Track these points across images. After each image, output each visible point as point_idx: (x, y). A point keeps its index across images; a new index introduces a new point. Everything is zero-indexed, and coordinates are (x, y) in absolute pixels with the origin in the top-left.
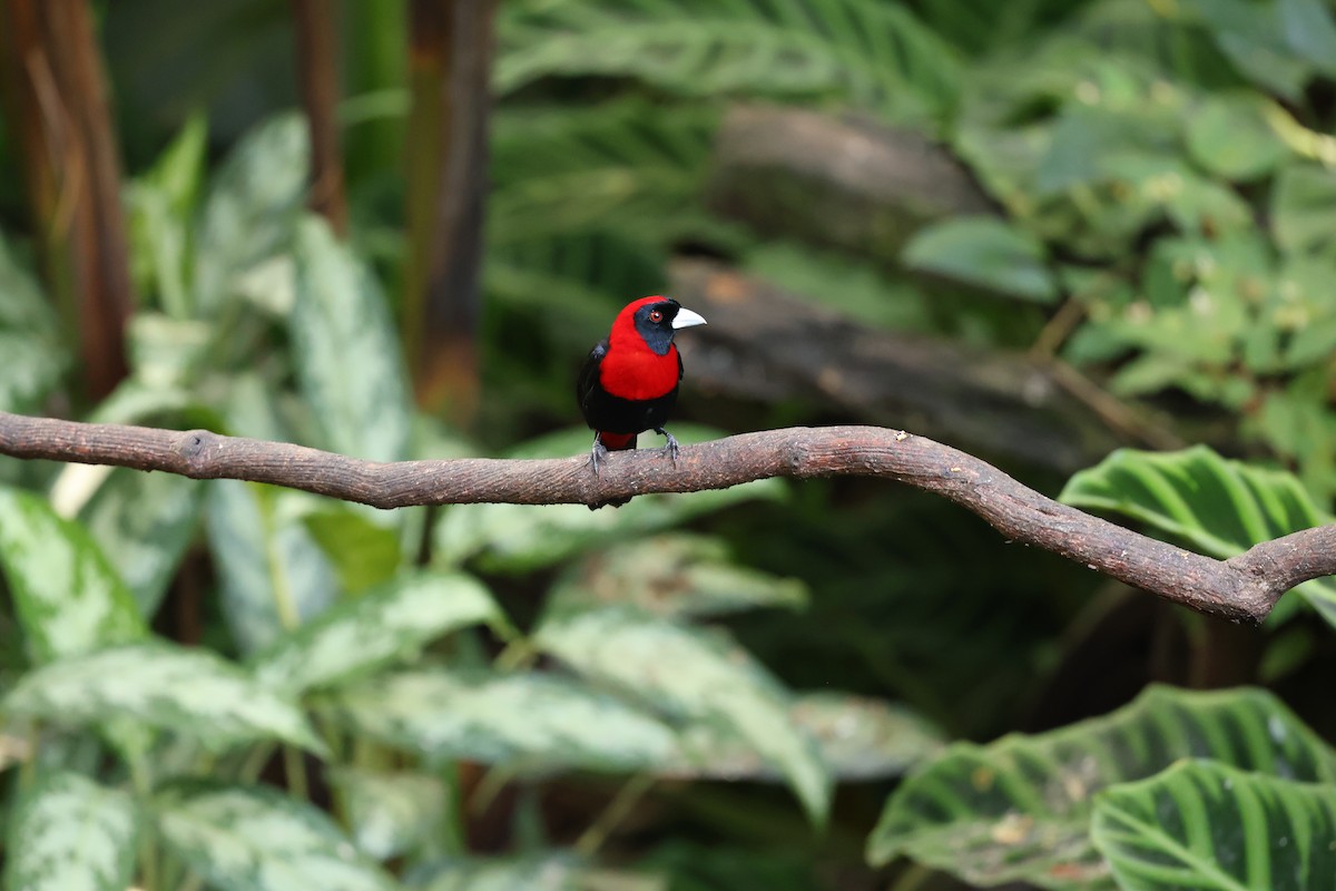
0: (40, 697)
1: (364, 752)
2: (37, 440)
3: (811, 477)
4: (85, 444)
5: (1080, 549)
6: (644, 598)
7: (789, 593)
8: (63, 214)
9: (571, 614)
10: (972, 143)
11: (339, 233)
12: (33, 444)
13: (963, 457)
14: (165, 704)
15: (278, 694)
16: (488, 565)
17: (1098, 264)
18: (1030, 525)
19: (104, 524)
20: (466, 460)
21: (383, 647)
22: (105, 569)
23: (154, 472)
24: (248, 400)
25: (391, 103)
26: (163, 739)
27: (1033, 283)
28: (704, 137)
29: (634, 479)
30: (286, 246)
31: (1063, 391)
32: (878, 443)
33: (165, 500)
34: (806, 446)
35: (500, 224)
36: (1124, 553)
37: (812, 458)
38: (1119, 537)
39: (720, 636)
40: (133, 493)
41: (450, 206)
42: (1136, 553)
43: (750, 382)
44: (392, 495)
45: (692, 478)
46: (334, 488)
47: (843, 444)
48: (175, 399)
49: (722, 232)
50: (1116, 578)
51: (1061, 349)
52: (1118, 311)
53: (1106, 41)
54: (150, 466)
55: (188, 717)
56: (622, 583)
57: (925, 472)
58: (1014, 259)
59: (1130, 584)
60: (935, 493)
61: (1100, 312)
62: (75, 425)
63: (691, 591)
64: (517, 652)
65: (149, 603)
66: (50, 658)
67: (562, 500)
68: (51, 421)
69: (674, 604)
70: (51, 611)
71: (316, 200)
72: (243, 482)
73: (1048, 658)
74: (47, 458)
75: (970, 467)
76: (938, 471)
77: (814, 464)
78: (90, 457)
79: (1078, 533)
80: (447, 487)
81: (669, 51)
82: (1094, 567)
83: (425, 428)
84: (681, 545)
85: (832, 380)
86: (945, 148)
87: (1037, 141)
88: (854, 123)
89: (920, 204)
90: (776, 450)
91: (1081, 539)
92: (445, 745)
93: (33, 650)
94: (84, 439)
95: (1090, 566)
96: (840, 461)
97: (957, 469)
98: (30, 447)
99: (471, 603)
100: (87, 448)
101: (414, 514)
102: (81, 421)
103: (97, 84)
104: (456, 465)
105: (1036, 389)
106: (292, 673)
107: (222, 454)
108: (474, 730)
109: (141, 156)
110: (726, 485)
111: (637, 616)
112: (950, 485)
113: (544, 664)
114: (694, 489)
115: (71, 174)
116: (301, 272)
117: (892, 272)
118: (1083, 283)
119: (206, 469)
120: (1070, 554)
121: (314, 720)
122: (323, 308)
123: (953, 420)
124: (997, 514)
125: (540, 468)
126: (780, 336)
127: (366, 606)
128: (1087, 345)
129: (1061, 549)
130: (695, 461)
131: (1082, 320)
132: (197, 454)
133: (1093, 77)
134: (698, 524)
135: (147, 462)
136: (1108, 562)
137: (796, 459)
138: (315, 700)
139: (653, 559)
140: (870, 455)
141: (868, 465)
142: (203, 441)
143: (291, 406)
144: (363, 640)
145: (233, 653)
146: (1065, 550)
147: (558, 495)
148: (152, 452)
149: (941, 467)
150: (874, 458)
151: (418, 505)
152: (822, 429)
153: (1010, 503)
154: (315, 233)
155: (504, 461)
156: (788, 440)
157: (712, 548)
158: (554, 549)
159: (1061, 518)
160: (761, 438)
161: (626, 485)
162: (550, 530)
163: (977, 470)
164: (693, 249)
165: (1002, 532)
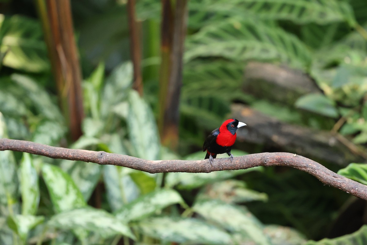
0: (57, 222)
1: (145, 239)
2: (58, 153)
3: (270, 166)
4: (71, 155)
5: (344, 187)
6: (223, 197)
7: (262, 197)
8: (66, 90)
9: (203, 202)
10: (315, 73)
11: (141, 95)
12: (57, 154)
13: (312, 161)
14: (91, 224)
15: (122, 222)
16: (180, 187)
17: (350, 107)
18: (330, 180)
19: (75, 175)
20: (175, 160)
21: (151, 210)
22: (75, 187)
23: (89, 162)
24: (115, 141)
25: (155, 61)
26: (91, 234)
27: (331, 112)
28: (241, 71)
29: (221, 166)
30: (126, 99)
31: (339, 142)
32: (288, 157)
33: (92, 169)
34: (268, 158)
35: (185, 95)
36: (357, 188)
37: (270, 161)
38: (355, 184)
39: (243, 208)
40: (84, 167)
41: (172, 89)
42: (360, 189)
43: (253, 138)
44: (154, 169)
45: (237, 166)
46: (138, 167)
47: (279, 157)
48: (95, 141)
49: (246, 97)
50: (354, 195)
51: (339, 130)
52: (355, 121)
53: (352, 46)
54: (88, 161)
55: (97, 228)
56: (217, 193)
57: (301, 165)
58: (326, 105)
59: (358, 197)
60: (304, 171)
61: (350, 121)
62: (68, 149)
63: (236, 196)
64: (188, 212)
65: (87, 196)
66: (60, 212)
67: (201, 172)
68: (62, 148)
69: (231, 199)
70: (60, 198)
71: (134, 86)
72: (114, 165)
73: (335, 216)
74: (60, 158)
75: (314, 164)
76: (305, 165)
77: (271, 162)
78: (72, 158)
79: (344, 183)
80: (169, 168)
81: (232, 49)
82: (348, 192)
83: (164, 150)
84: (233, 183)
85: (276, 138)
86: (307, 75)
87: (333, 73)
88: (282, 67)
89: (300, 90)
90: (260, 159)
91: (345, 185)
92: (167, 237)
93: (55, 209)
94: (70, 153)
95: (347, 192)
96: (278, 162)
97: (310, 165)
98: (56, 155)
99: (175, 198)
100: (71, 156)
101: (160, 175)
102: (70, 148)
103: (76, 54)
104: (172, 161)
105: (332, 142)
106: (126, 216)
107: (108, 158)
108: (176, 234)
109: (87, 74)
110: (247, 168)
111: (221, 203)
112: (308, 169)
113: (195, 215)
114: (237, 169)
115: (69, 78)
116: (130, 106)
117: (292, 108)
118: (345, 112)
119: (104, 162)
120: (342, 189)
121: (132, 230)
122: (136, 116)
123: (309, 150)
124: (321, 177)
125: (195, 163)
126: (261, 126)
127: (146, 198)
128: (347, 130)
129: (339, 187)
130: (238, 161)
131: (345, 123)
132: (101, 158)
133: (349, 56)
134: (238, 178)
135: (88, 160)
136: (352, 191)
137: (266, 161)
138: (132, 224)
139: (226, 187)
140: (286, 160)
141: (285, 163)
142: (103, 154)
143: (127, 143)
144: (145, 207)
145: (110, 210)
146: (340, 187)
147: (200, 170)
148: (89, 157)
149: (306, 164)
150: (287, 161)
151: (161, 172)
152: (273, 153)
153: (325, 174)
154: (134, 95)
155: (185, 161)
156: (263, 156)
157: (241, 184)
158: (199, 183)
159: (339, 179)
160: (256, 155)
161: (218, 168)
162: (198, 178)
163: (316, 165)
164: (238, 101)
165: (323, 182)
